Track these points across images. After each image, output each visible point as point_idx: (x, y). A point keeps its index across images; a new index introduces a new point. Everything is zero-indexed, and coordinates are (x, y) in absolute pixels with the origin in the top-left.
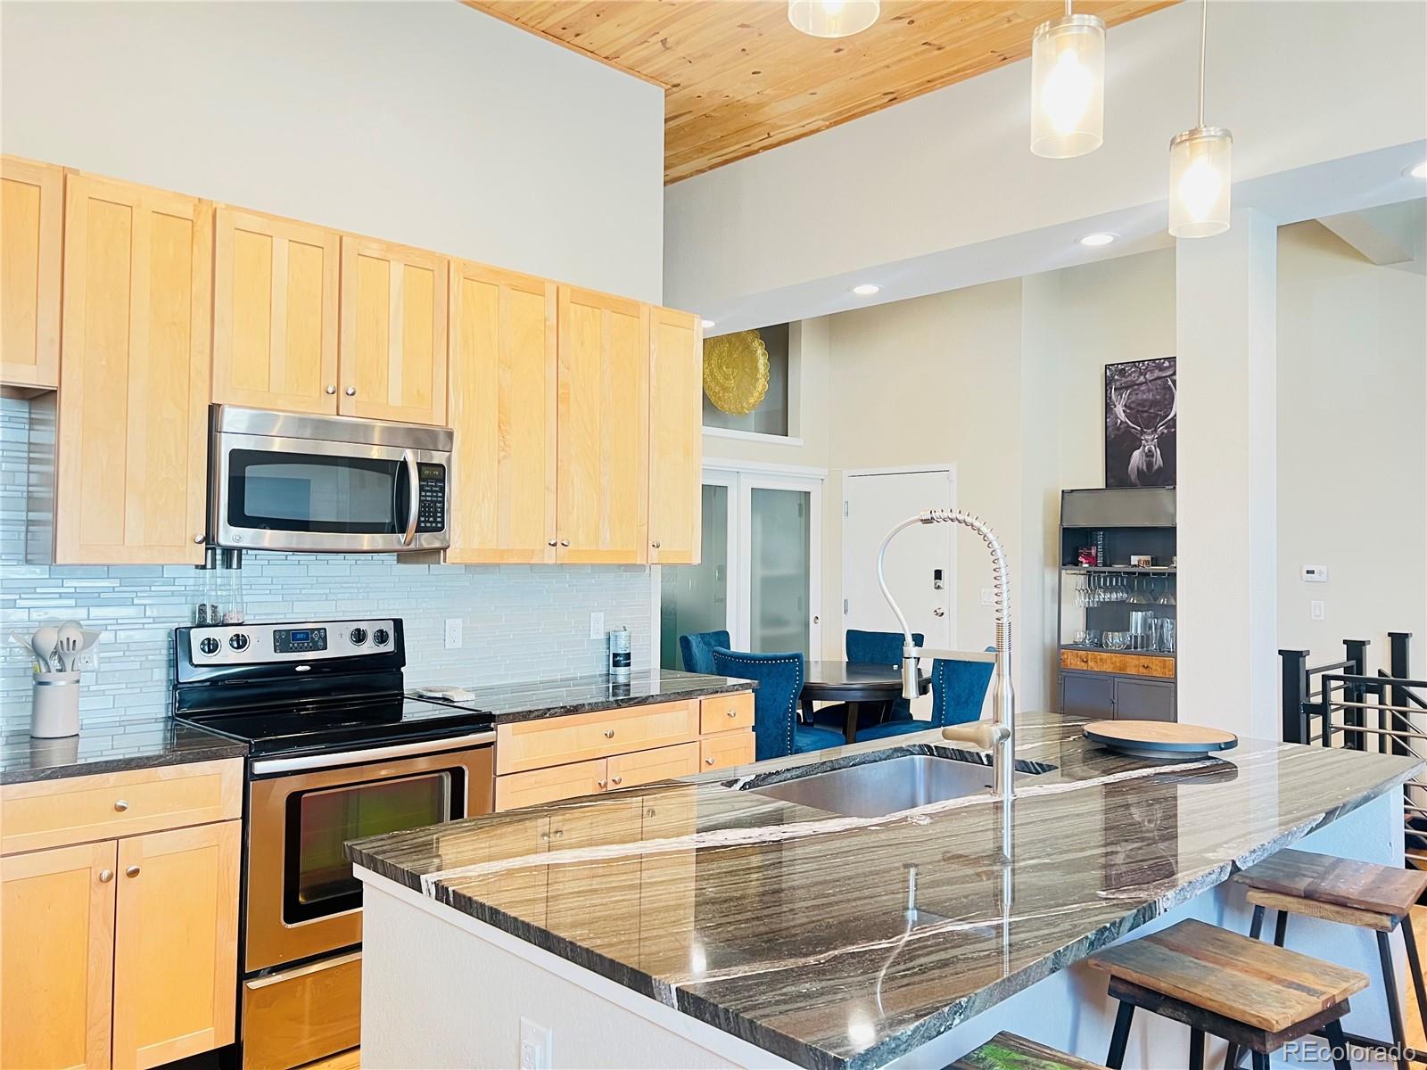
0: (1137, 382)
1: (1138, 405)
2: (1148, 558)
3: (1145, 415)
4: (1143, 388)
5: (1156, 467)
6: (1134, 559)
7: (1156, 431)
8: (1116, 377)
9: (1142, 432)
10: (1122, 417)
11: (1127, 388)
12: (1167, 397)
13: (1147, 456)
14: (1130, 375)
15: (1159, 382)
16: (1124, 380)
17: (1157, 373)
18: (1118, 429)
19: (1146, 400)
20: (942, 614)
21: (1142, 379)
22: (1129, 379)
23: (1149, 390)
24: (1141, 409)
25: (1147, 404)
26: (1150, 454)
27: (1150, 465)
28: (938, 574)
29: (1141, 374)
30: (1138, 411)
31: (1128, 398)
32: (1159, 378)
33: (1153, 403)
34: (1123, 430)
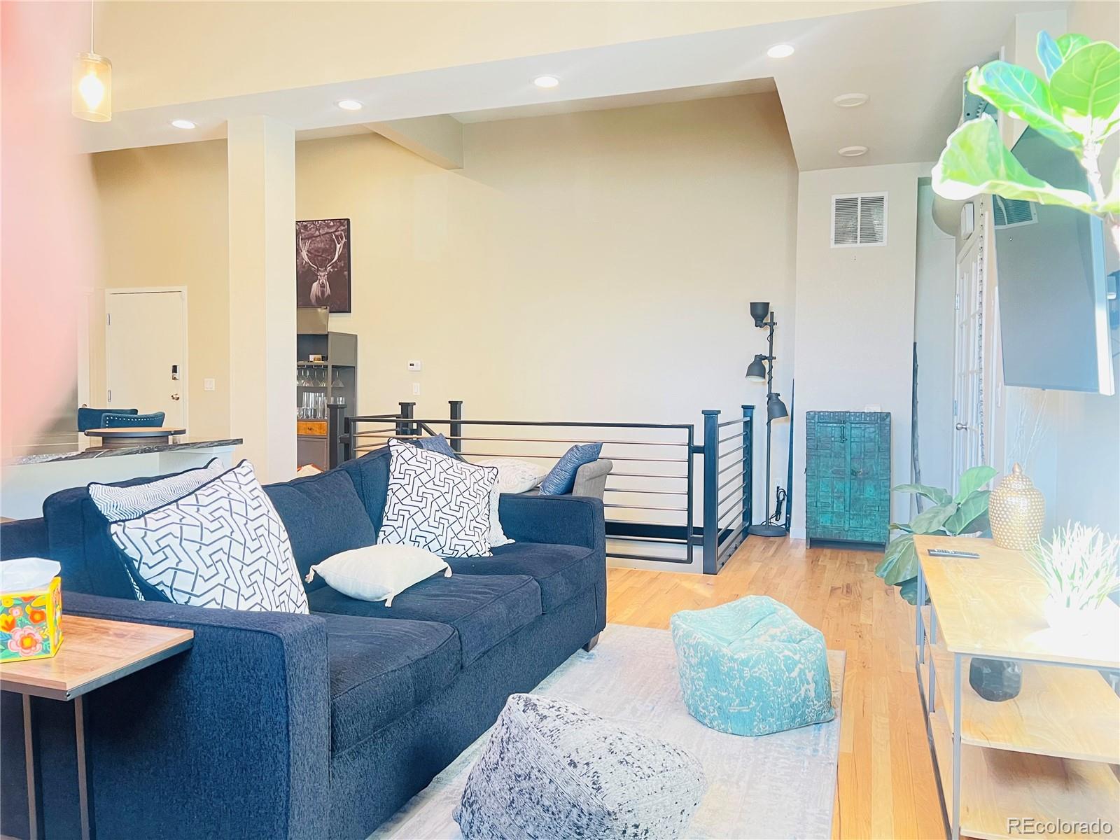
0: (315, 235)
1: (316, 251)
2: (320, 356)
3: (319, 258)
4: (318, 239)
5: (326, 295)
6: (312, 357)
7: (326, 269)
8: (302, 231)
9: (318, 270)
10: (306, 259)
11: (308, 239)
12: (332, 246)
13: (321, 287)
14: (310, 230)
15: (327, 236)
16: (307, 233)
17: (326, 230)
18: (304, 267)
19: (320, 248)
20: (178, 398)
21: (317, 233)
22: (310, 232)
23: (322, 241)
24: (317, 254)
25: (320, 251)
26: (323, 286)
27: (323, 293)
28: (175, 369)
29: (317, 229)
30: (315, 255)
31: (310, 246)
32: (327, 233)
33: (324, 250)
34: (306, 268)
